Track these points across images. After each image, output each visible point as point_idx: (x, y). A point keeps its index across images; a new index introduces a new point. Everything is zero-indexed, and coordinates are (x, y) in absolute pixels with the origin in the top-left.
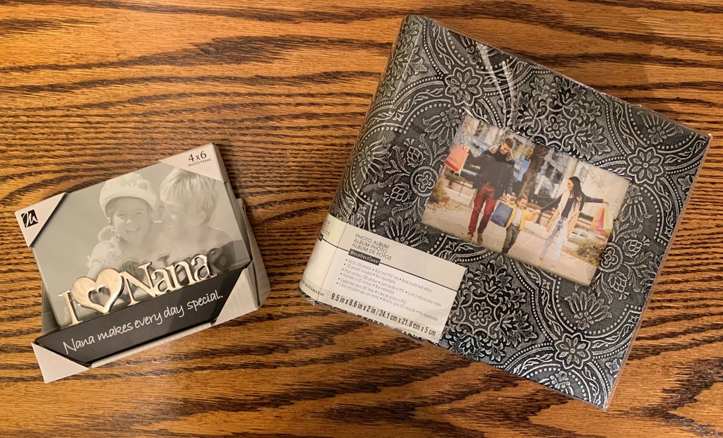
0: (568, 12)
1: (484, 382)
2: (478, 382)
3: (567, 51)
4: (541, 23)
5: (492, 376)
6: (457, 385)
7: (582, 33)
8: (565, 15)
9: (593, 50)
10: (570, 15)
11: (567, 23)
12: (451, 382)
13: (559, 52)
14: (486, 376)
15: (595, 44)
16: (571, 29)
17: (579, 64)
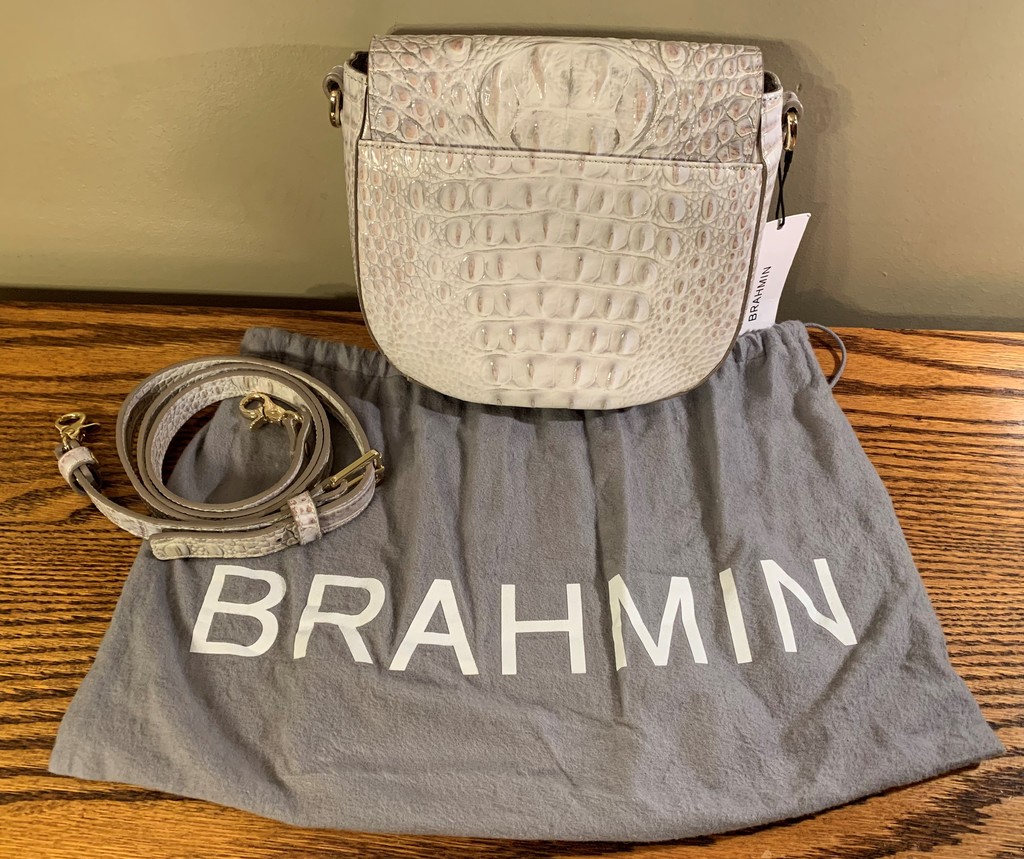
0: (905, 344)
1: (899, 835)
2: (887, 832)
3: (914, 383)
4: (875, 354)
5: (910, 822)
6: (850, 836)
7: (929, 365)
8: (903, 347)
9: (946, 382)
10: (908, 347)
11: (906, 355)
12: (838, 831)
13: (906, 383)
14: (900, 822)
15: (949, 376)
16: (915, 361)
17: (935, 397)
